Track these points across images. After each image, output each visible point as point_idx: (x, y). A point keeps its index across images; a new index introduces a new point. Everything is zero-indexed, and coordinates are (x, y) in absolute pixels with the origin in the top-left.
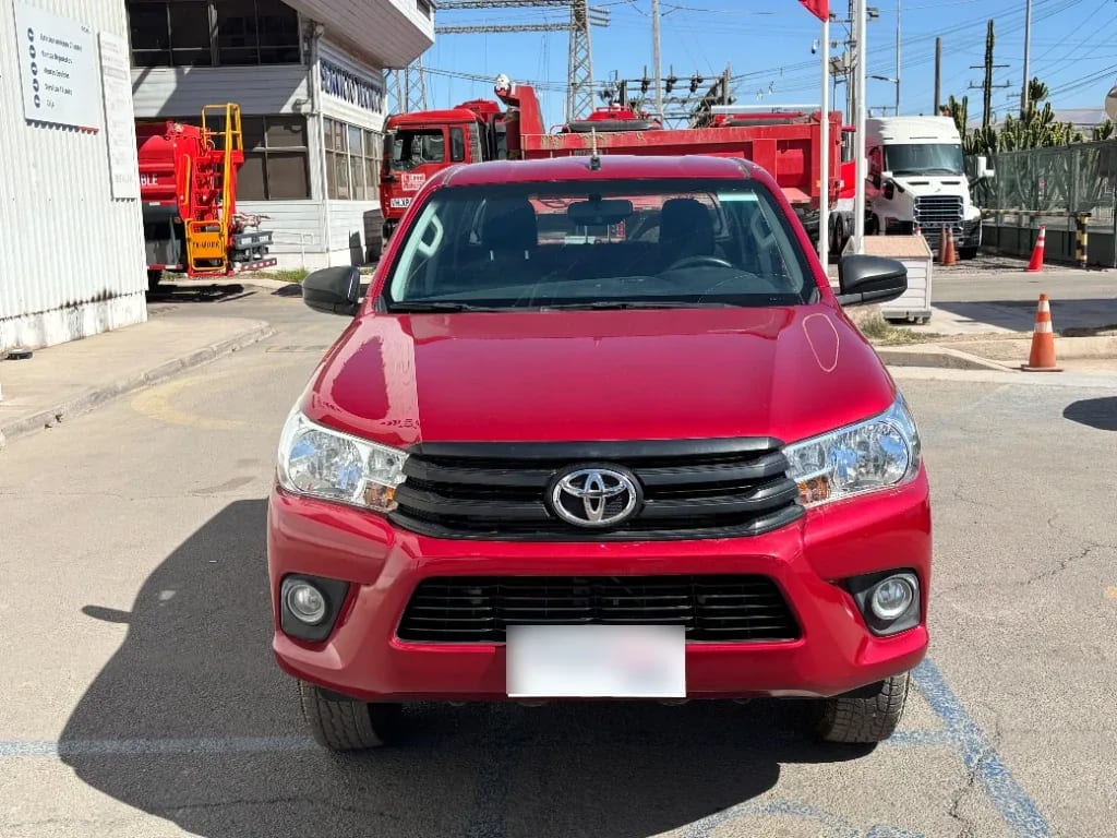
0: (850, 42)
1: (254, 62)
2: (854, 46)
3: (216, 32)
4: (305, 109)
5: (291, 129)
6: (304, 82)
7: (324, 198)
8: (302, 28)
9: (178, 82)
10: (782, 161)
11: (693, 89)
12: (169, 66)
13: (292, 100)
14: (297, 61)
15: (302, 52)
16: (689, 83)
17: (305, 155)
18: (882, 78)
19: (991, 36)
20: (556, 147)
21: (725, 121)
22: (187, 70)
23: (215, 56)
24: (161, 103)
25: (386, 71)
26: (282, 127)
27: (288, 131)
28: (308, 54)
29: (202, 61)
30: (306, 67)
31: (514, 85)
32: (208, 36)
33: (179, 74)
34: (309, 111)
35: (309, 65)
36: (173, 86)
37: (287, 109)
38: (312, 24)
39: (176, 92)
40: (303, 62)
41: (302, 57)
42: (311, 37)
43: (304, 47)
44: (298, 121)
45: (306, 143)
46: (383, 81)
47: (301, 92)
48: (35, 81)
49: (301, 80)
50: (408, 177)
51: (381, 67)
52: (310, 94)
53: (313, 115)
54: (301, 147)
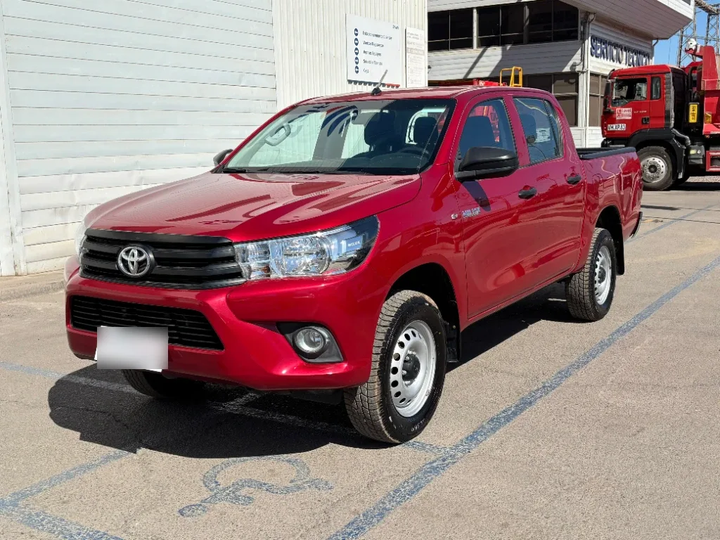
1: (549, 40)
3: (527, 23)
4: (578, 68)
5: (569, 82)
6: (579, 51)
7: (586, 126)
8: (581, 16)
9: (503, 55)
12: (498, 45)
13: (571, 63)
14: (575, 38)
15: (579, 32)
17: (576, 98)
22: (509, 47)
23: (525, 38)
24: (492, 69)
25: (654, 42)
26: (563, 81)
27: (567, 83)
28: (583, 33)
29: (517, 41)
30: (582, 41)
31: (699, 46)
32: (523, 25)
33: (504, 50)
34: (581, 70)
35: (583, 40)
36: (499, 58)
37: (567, 69)
38: (587, 14)
39: (501, 61)
40: (579, 38)
41: (579, 36)
42: (586, 22)
43: (581, 28)
44: (574, 76)
45: (577, 91)
46: (652, 48)
47: (577, 58)
48: (357, 58)
49: (577, 50)
50: (620, 111)
51: (651, 38)
52: (583, 59)
53: (583, 72)
54: (574, 94)
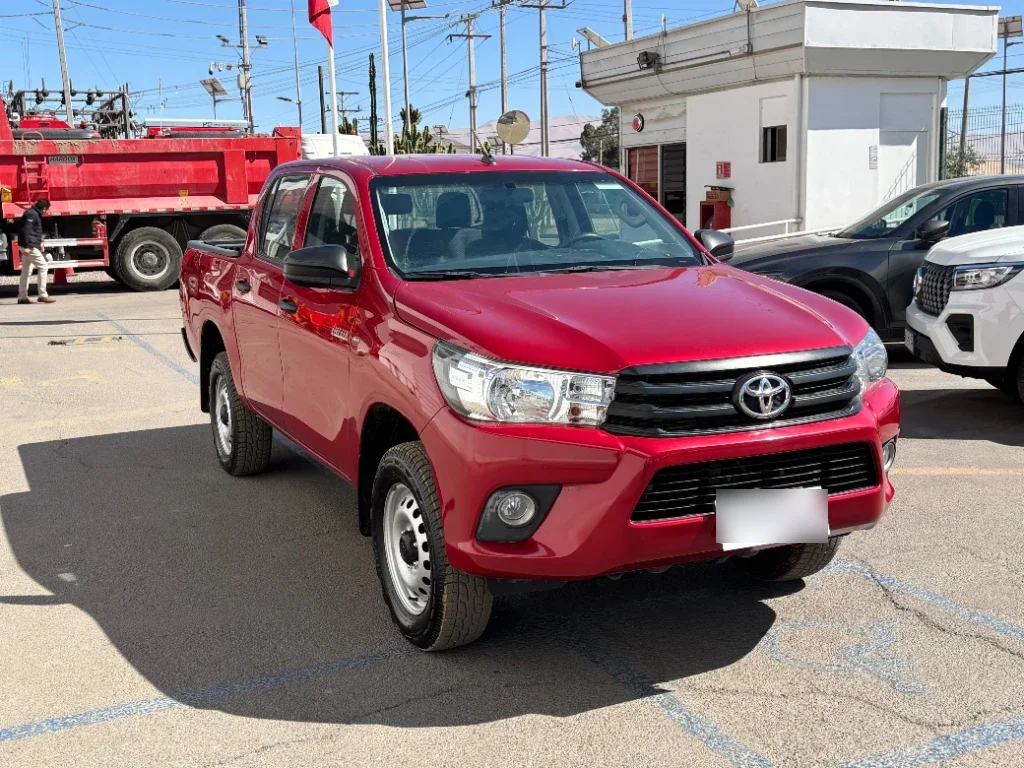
0: (243, 66)
2: (248, 70)
10: (250, 169)
11: (90, 101)
16: (85, 97)
18: (286, 100)
19: (373, 67)
20: (29, 153)
21: (160, 133)
